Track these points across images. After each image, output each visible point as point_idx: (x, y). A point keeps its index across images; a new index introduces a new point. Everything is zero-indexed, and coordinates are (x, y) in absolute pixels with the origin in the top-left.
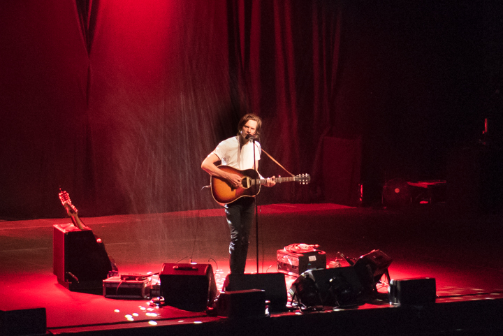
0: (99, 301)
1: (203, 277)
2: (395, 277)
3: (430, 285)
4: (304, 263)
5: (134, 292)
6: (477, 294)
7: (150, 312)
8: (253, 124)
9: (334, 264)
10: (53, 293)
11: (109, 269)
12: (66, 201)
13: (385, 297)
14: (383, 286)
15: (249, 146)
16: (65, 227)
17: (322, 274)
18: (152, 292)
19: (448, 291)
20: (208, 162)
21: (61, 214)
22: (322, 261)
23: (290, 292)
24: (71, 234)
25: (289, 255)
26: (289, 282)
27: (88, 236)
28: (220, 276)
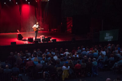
0: (21, 41)
1: (32, 39)
2: (52, 39)
3: (56, 40)
4: (43, 37)
5: (25, 40)
6: (61, 41)
7: (27, 42)
8: (37, 23)
9: (46, 37)
10: (17, 40)
11: (22, 38)
12: (18, 31)
13: (51, 41)
14: (51, 40)
15: (37, 25)
16: (18, 34)
17: (45, 39)
18: (27, 40)
19: (58, 40)
20: (33, 27)
21: (18, 32)
22: (45, 37)
23: (41, 40)
24: (19, 34)
25: (41, 36)
26: (41, 39)
27: (20, 34)
28: (34, 39)
